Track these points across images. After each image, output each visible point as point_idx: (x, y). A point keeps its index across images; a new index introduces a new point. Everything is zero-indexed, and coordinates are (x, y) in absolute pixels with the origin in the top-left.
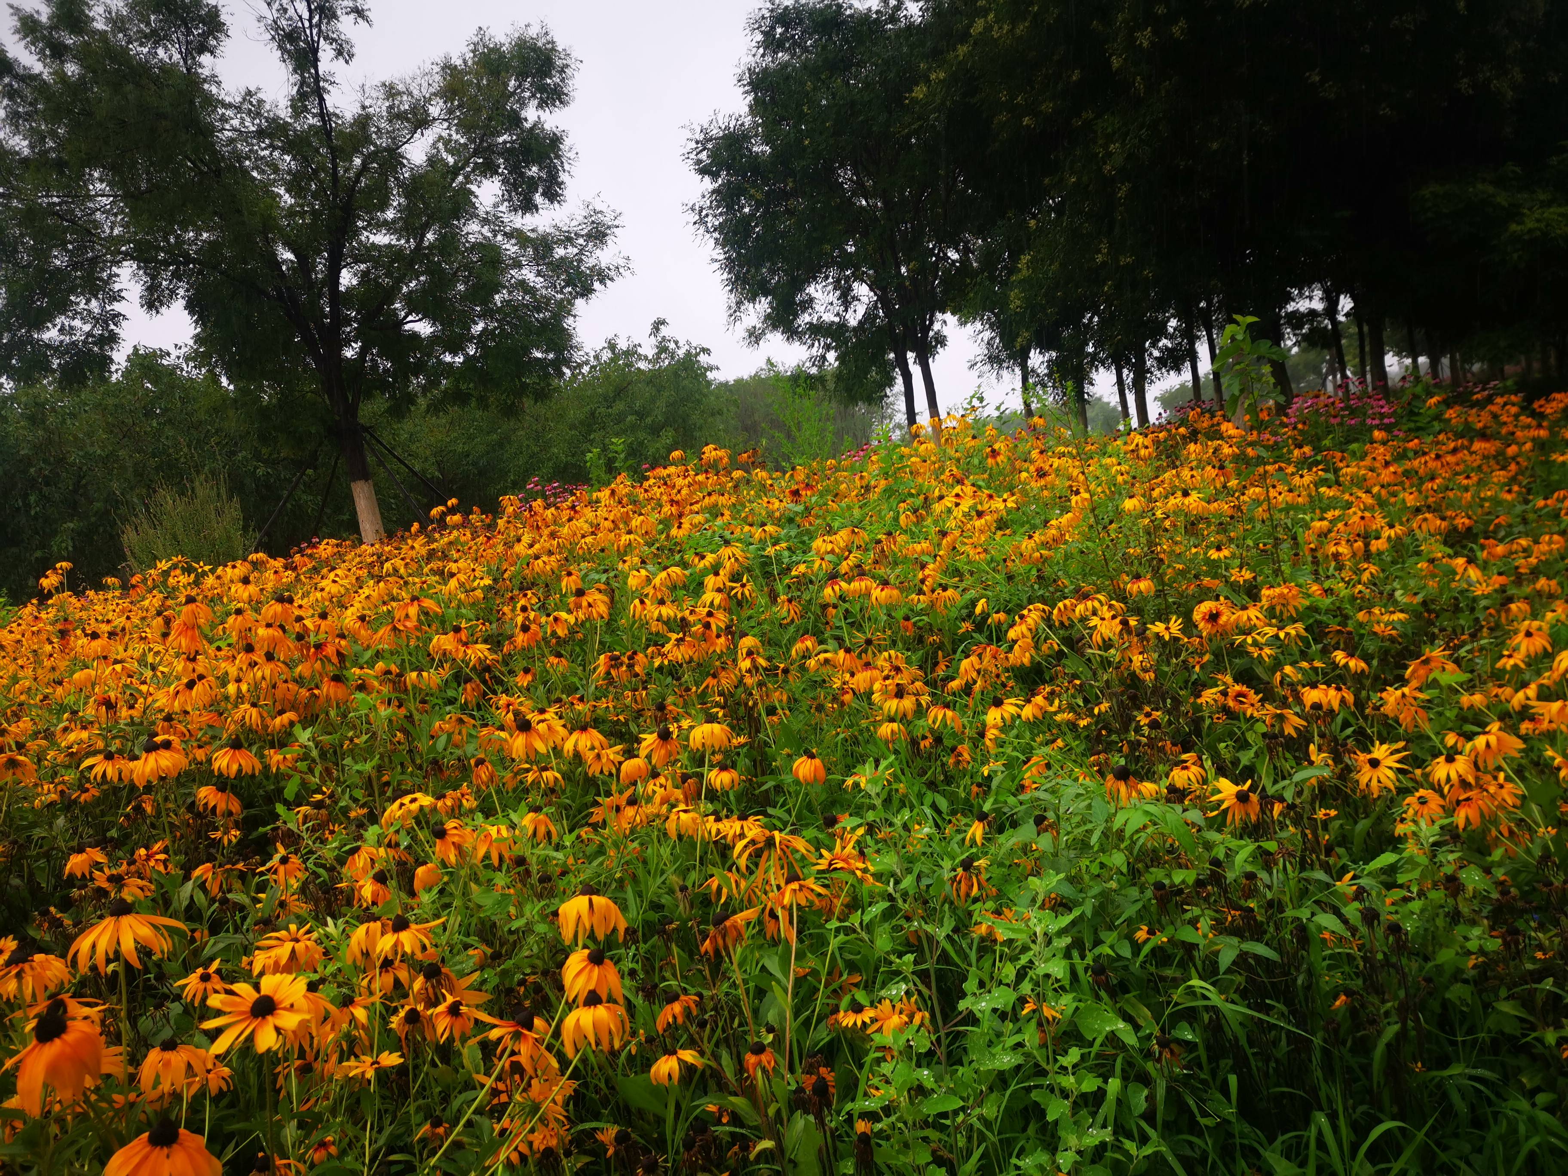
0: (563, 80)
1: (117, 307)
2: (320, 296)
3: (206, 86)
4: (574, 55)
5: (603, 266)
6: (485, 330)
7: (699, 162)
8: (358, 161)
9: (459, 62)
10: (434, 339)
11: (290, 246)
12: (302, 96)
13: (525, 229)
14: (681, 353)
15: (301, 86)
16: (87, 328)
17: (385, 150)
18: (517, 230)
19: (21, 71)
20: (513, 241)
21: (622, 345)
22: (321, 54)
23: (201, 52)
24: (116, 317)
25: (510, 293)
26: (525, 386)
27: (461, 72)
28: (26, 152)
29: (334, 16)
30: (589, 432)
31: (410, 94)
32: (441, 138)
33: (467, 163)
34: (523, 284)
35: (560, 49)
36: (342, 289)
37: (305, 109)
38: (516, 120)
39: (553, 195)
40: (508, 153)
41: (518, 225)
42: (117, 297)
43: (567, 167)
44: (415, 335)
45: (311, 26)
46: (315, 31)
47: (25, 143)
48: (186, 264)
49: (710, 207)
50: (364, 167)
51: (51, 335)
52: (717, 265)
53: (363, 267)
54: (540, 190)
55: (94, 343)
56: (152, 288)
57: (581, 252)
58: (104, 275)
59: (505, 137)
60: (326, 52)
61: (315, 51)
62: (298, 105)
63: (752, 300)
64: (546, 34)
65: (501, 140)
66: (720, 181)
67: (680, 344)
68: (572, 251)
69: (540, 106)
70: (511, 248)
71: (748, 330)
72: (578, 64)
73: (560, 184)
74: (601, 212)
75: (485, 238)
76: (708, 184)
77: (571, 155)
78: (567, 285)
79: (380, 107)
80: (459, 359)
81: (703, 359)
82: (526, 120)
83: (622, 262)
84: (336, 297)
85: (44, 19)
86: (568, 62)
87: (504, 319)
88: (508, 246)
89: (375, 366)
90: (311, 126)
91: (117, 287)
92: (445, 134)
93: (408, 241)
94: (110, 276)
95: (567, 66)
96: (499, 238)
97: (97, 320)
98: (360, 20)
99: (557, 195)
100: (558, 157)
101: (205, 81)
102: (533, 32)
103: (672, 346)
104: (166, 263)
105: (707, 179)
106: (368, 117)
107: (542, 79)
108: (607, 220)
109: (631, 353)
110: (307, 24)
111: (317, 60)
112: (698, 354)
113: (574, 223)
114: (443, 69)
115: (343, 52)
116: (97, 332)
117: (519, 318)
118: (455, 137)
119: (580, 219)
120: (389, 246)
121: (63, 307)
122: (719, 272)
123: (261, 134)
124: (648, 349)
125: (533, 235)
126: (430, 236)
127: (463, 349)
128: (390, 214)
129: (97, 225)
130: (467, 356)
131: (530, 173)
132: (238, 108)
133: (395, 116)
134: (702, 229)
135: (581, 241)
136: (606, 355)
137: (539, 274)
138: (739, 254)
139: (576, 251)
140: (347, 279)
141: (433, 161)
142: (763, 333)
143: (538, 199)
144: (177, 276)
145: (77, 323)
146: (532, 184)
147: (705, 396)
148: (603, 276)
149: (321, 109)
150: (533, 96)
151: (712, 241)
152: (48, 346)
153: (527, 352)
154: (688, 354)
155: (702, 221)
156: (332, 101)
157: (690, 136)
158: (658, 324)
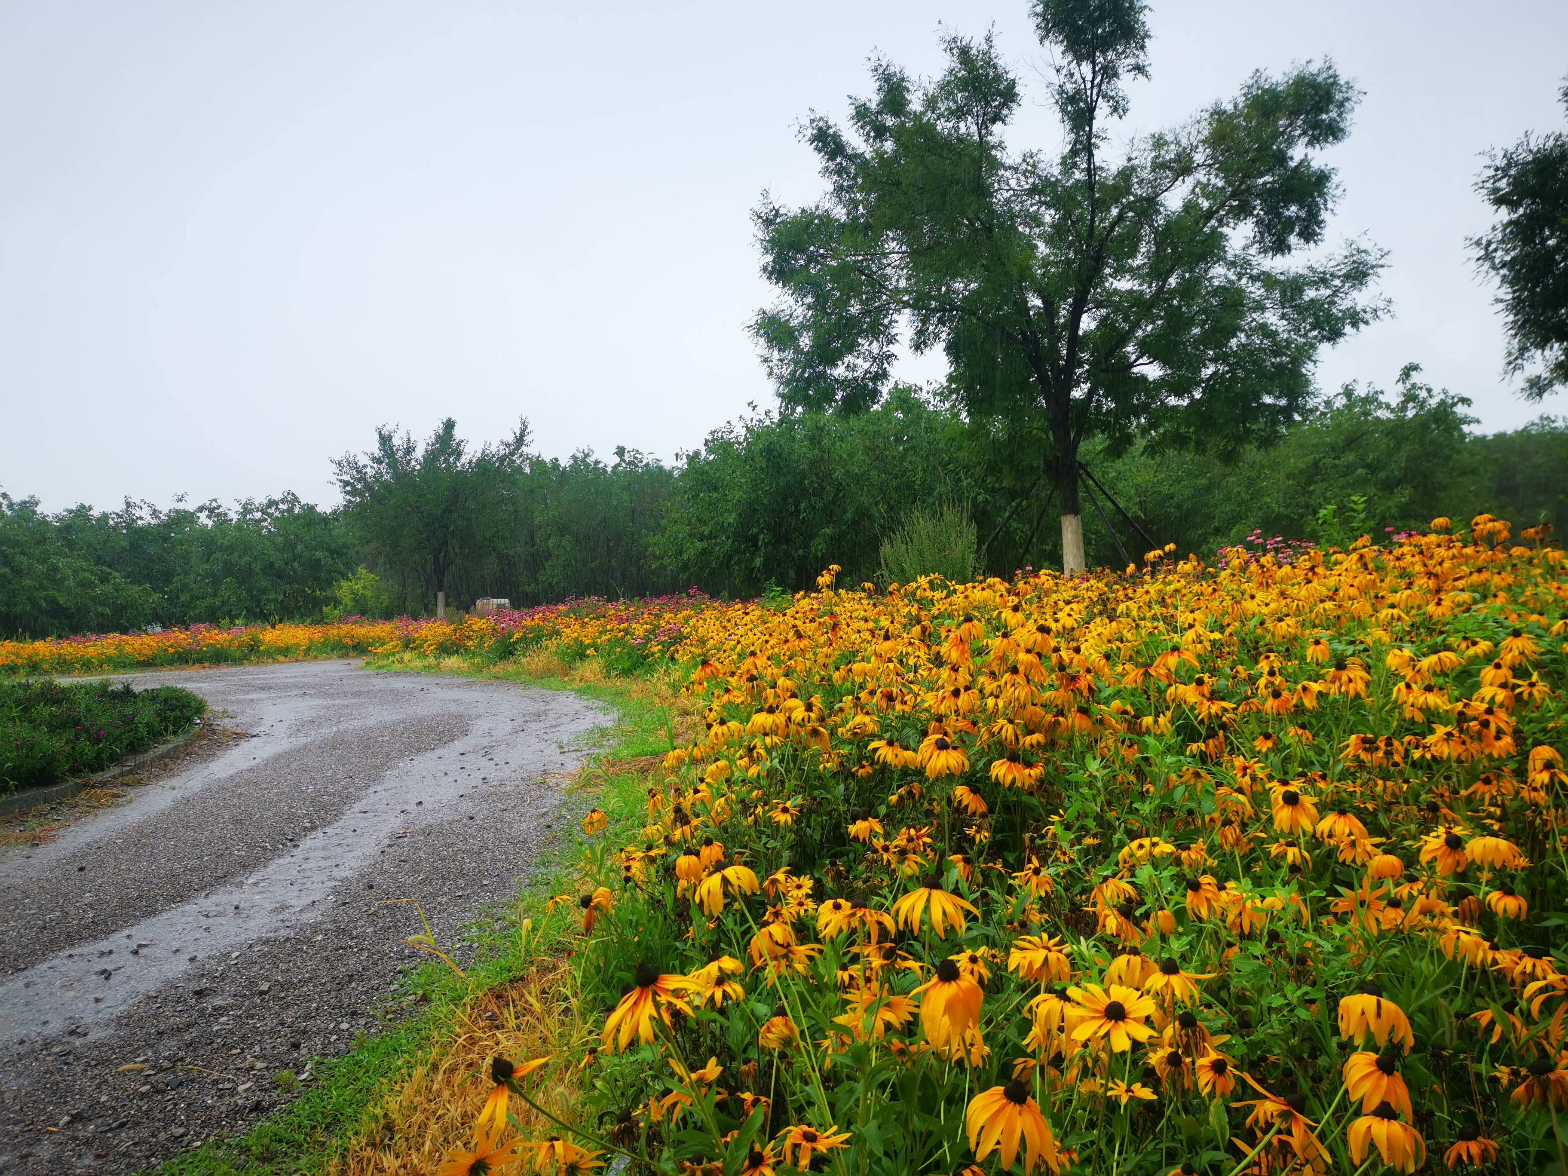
0: (1340, 115)
1: (893, 349)
2: (1059, 339)
3: (993, 152)
4: (1357, 87)
5: (1358, 309)
6: (1215, 373)
7: (1496, 190)
8: (1115, 212)
9: (1229, 108)
10: (1160, 383)
11: (1040, 293)
12: (1074, 153)
13: (1275, 272)
14: (1433, 402)
15: (1075, 145)
16: (866, 365)
17: (1145, 199)
18: (1264, 273)
19: (850, 152)
20: (1258, 284)
21: (1361, 391)
22: (1097, 112)
23: (993, 122)
24: (890, 357)
25: (1248, 337)
26: (1248, 431)
27: (1231, 116)
28: (843, 218)
29: (1116, 75)
30: (1310, 482)
31: (1178, 143)
32: (1199, 182)
33: (1222, 206)
34: (1264, 330)
35: (1342, 82)
36: (1080, 333)
37: (1075, 165)
38: (1281, 159)
39: (1308, 235)
40: (1267, 194)
41: (1266, 269)
42: (892, 340)
43: (1330, 205)
44: (1144, 378)
45: (1092, 88)
46: (1095, 91)
47: (844, 211)
48: (951, 311)
49: (1502, 241)
50: (1121, 217)
51: (839, 371)
52: (1501, 306)
53: (1104, 311)
54: (1297, 230)
55: (870, 379)
56: (920, 333)
57: (1335, 294)
58: (886, 321)
59: (1268, 178)
60: (1103, 109)
61: (1091, 109)
62: (1068, 163)
63: (1542, 345)
64: (1330, 68)
65: (1260, 181)
66: (1521, 211)
67: (1434, 393)
68: (1325, 292)
69: (1310, 143)
70: (1256, 291)
71: (1529, 380)
72: (1360, 96)
73: (1319, 223)
74: (1365, 251)
75: (1229, 281)
76: (1504, 215)
77: (1338, 192)
78: (1313, 328)
79: (1145, 158)
80: (1186, 402)
81: (1460, 410)
82: (1292, 158)
83: (1381, 304)
84: (1075, 342)
85: (873, 106)
86: (1350, 94)
87: (1237, 363)
88: (1253, 289)
89: (1099, 405)
90: (1077, 181)
91: (894, 331)
92: (1204, 180)
93: (1150, 287)
94: (890, 322)
95: (1348, 99)
96: (1244, 281)
97: (874, 359)
98: (1139, 76)
99: (1315, 234)
100: (1322, 195)
101: (993, 147)
102: (1314, 68)
103: (1423, 394)
104: (936, 310)
105: (1504, 209)
106: (1133, 169)
107: (1317, 115)
108: (1371, 260)
109: (1371, 400)
110: (1089, 85)
111: (1092, 118)
112: (1454, 404)
113: (1333, 263)
114: (1212, 115)
115: (1118, 108)
116: (874, 369)
117: (1254, 363)
118: (1213, 180)
119: (1340, 259)
120: (1131, 292)
121: (851, 347)
122: (1503, 314)
123: (1033, 191)
124: (1393, 396)
125: (1282, 278)
126: (1173, 281)
127: (1190, 392)
128: (1139, 261)
129: (886, 277)
130: (1192, 399)
131: (1288, 213)
132: (1016, 169)
133: (1159, 165)
134: (1487, 265)
135: (1337, 282)
136: (1340, 402)
137: (1283, 317)
138: (1532, 292)
139: (1328, 292)
140: (1087, 323)
141: (1189, 207)
142: (1550, 384)
143: (1293, 239)
144: (941, 321)
145: (860, 361)
146: (1289, 225)
147: (1458, 452)
148: (1355, 318)
149: (1089, 164)
150: (1304, 133)
151: (1498, 280)
152: (837, 380)
153: (1258, 398)
154: (1442, 403)
155: (1488, 257)
156: (1099, 157)
157: (1488, 162)
158: (1408, 371)
